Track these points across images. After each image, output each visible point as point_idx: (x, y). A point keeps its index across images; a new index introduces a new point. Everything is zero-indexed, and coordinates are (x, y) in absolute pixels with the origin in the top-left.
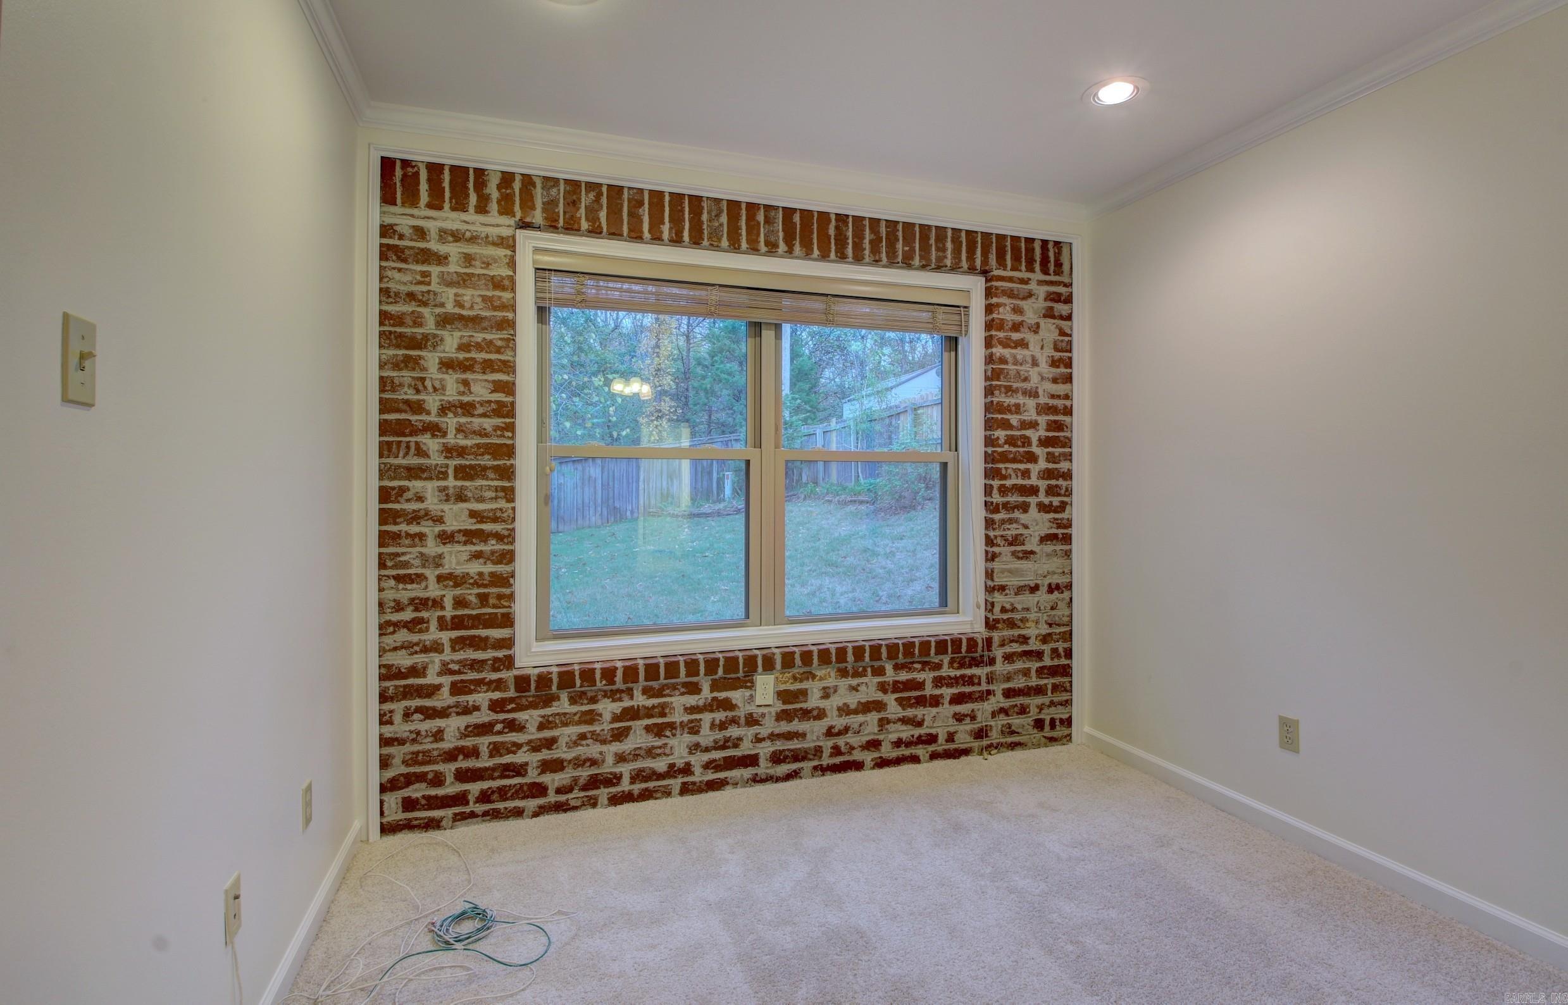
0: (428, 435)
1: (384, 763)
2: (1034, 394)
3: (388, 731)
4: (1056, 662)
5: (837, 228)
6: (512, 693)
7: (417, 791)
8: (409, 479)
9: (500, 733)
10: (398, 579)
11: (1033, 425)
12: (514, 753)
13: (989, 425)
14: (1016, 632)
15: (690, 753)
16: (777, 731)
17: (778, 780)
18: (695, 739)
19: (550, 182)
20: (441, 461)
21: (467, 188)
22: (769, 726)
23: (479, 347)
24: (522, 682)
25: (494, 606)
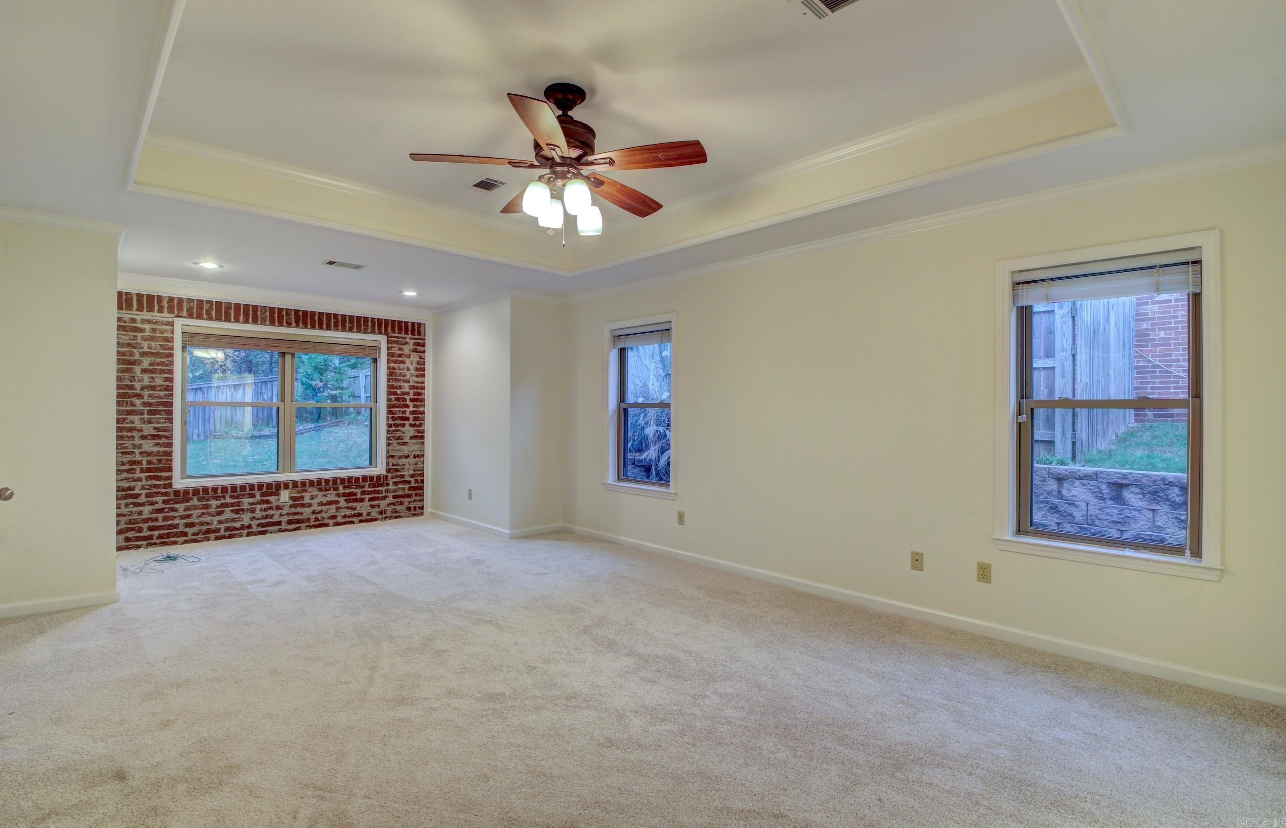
0: (136, 398)
1: (118, 523)
2: (408, 381)
3: (120, 511)
4: (417, 485)
5: (319, 317)
6: (172, 497)
7: (131, 534)
8: (127, 415)
9: (167, 512)
10: (123, 453)
11: (408, 394)
12: (173, 520)
13: (389, 393)
14: (399, 474)
15: (251, 520)
16: (290, 512)
17: (290, 530)
18: (253, 515)
19: (190, 301)
20: (141, 408)
21: (154, 303)
22: (286, 510)
23: (158, 364)
24: (177, 493)
25: (164, 464)
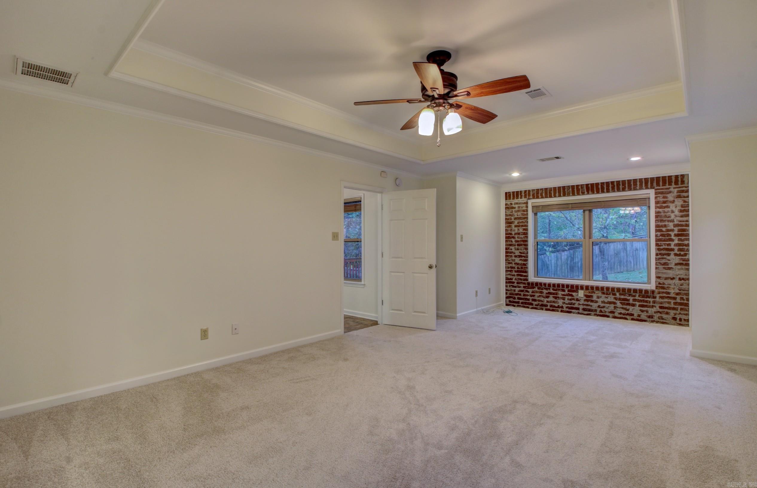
0: (513, 239)
1: (506, 293)
2: (673, 221)
3: (507, 288)
4: (682, 301)
5: (601, 186)
6: (527, 285)
7: (511, 299)
8: (510, 246)
9: (525, 292)
10: (508, 263)
11: (672, 230)
12: (527, 296)
13: (657, 231)
14: (665, 291)
15: (563, 304)
16: (584, 303)
17: (585, 314)
18: (564, 301)
19: (533, 190)
20: (515, 243)
21: (518, 195)
22: (582, 302)
23: (521, 223)
24: (529, 284)
25: (524, 269)
